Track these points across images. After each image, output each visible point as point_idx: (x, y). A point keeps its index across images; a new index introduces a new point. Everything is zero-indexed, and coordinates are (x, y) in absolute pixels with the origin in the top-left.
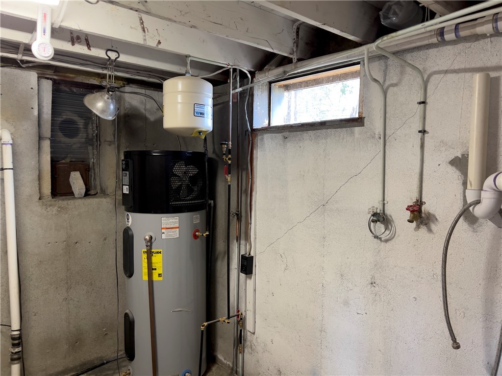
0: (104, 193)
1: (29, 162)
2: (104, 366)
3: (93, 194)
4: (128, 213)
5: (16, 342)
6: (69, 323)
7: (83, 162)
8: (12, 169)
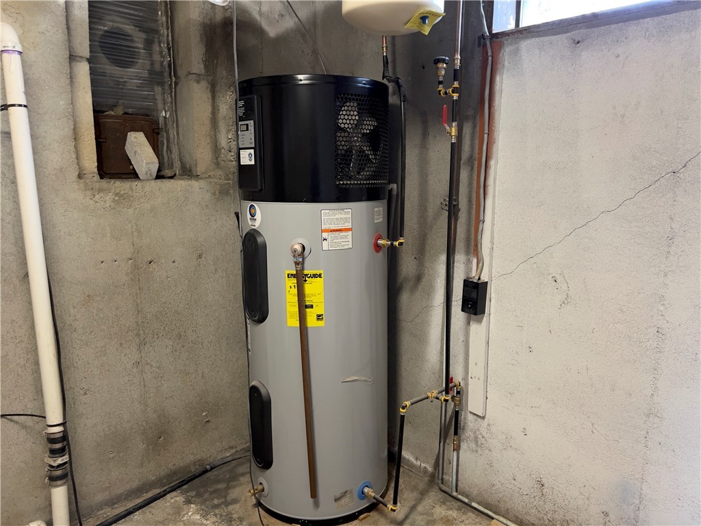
0: (188, 172)
1: (53, 100)
2: (208, 475)
3: (170, 175)
4: (253, 203)
5: (58, 446)
6: (146, 405)
7: (147, 115)
8: (25, 106)
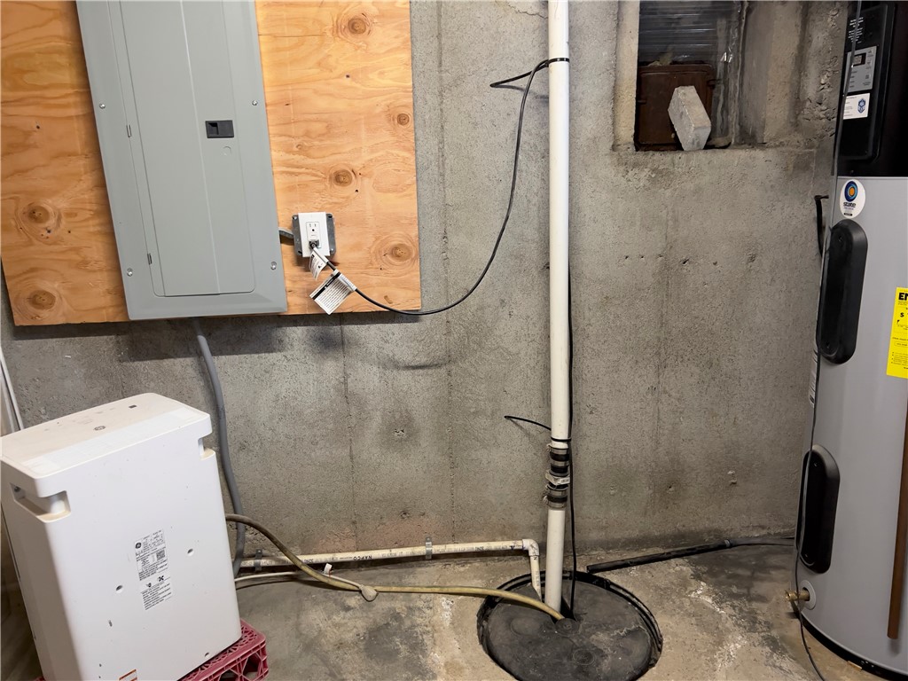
1: (596, 53)
3: (722, 145)
4: (855, 180)
5: (560, 464)
6: (657, 442)
7: (702, 62)
